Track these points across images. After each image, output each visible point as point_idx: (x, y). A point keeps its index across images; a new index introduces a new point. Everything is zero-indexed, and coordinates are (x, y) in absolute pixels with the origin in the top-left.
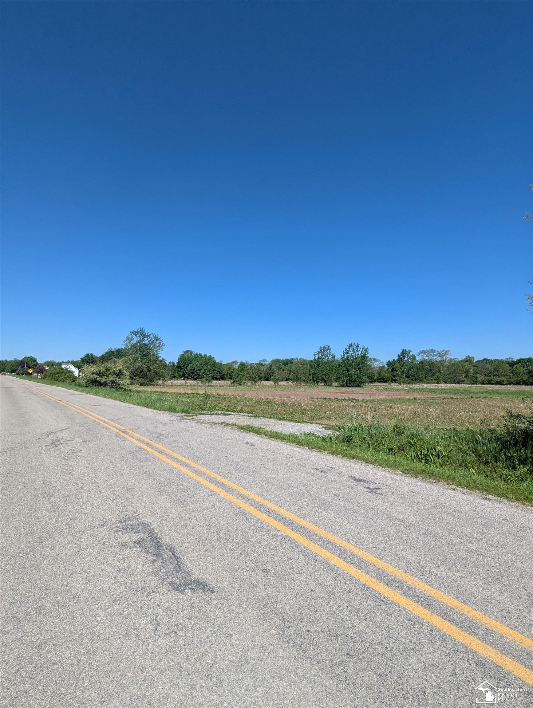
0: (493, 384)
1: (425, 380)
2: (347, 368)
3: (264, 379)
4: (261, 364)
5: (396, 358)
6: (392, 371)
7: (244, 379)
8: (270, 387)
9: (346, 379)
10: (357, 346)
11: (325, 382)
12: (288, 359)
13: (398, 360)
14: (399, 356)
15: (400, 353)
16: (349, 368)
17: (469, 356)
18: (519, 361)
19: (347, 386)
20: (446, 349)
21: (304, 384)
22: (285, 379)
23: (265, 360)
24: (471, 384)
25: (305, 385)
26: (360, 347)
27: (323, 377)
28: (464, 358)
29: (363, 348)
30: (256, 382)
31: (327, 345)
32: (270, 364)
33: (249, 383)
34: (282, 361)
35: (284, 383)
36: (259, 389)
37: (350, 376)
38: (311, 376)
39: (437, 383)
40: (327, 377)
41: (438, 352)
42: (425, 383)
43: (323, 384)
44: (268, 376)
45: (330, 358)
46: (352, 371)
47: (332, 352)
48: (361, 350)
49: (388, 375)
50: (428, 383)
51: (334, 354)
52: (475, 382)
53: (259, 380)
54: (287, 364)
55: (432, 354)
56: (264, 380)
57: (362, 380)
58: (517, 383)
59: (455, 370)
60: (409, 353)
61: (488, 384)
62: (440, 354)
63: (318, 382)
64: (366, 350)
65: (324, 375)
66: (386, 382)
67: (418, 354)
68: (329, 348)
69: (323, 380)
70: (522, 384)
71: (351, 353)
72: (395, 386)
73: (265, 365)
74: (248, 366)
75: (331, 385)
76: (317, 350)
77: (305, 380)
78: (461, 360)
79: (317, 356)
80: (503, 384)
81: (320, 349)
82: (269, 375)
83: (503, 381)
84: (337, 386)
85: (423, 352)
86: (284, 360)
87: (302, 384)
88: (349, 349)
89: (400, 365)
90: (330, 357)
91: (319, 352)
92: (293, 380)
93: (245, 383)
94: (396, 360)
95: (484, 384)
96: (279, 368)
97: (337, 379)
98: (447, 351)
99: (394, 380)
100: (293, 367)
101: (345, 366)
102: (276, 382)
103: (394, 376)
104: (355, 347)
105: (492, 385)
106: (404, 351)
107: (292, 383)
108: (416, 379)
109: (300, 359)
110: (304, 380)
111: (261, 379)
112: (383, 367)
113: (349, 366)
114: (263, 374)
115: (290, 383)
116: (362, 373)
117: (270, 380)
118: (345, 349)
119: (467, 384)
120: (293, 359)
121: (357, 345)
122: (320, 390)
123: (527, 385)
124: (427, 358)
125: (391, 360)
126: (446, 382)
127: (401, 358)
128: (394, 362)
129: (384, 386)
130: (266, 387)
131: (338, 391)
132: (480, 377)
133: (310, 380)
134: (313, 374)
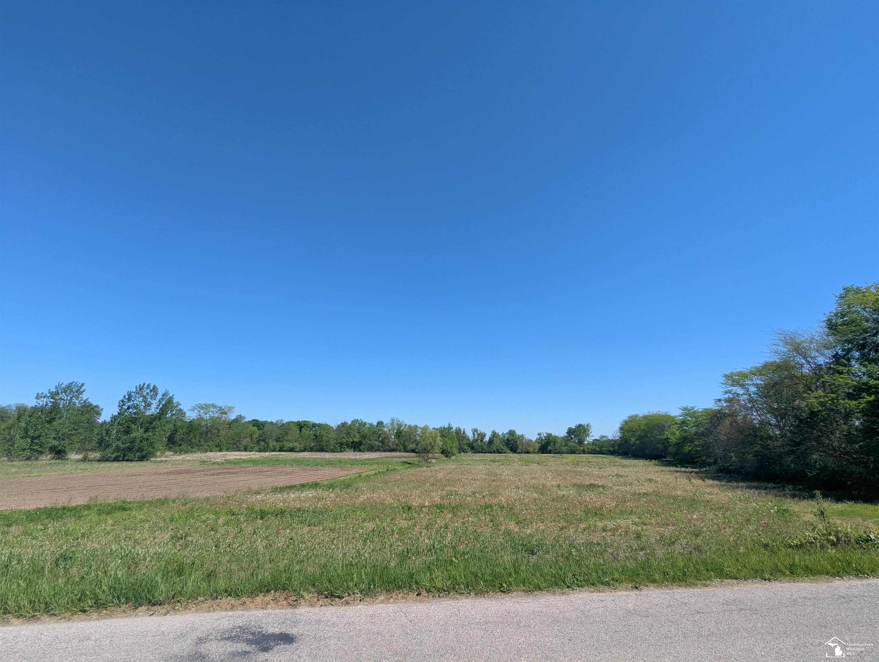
9: (123, 446)
16: (133, 426)
20: (227, 405)
27: (55, 443)
37: (133, 441)
39: (220, 451)
41: (219, 407)
42: (206, 450)
55: (212, 410)
57: (153, 448)
58: (305, 450)
59: (240, 433)
61: (280, 451)
62: (222, 411)
65: (56, 439)
68: (80, 388)
71: (139, 400)
81: (56, 387)
85: (201, 407)
91: (54, 394)
98: (231, 408)
104: (149, 390)
105: (287, 453)
116: (155, 437)
121: (154, 389)
124: (205, 416)
132: (272, 443)
133: (24, 450)
134: (33, 438)
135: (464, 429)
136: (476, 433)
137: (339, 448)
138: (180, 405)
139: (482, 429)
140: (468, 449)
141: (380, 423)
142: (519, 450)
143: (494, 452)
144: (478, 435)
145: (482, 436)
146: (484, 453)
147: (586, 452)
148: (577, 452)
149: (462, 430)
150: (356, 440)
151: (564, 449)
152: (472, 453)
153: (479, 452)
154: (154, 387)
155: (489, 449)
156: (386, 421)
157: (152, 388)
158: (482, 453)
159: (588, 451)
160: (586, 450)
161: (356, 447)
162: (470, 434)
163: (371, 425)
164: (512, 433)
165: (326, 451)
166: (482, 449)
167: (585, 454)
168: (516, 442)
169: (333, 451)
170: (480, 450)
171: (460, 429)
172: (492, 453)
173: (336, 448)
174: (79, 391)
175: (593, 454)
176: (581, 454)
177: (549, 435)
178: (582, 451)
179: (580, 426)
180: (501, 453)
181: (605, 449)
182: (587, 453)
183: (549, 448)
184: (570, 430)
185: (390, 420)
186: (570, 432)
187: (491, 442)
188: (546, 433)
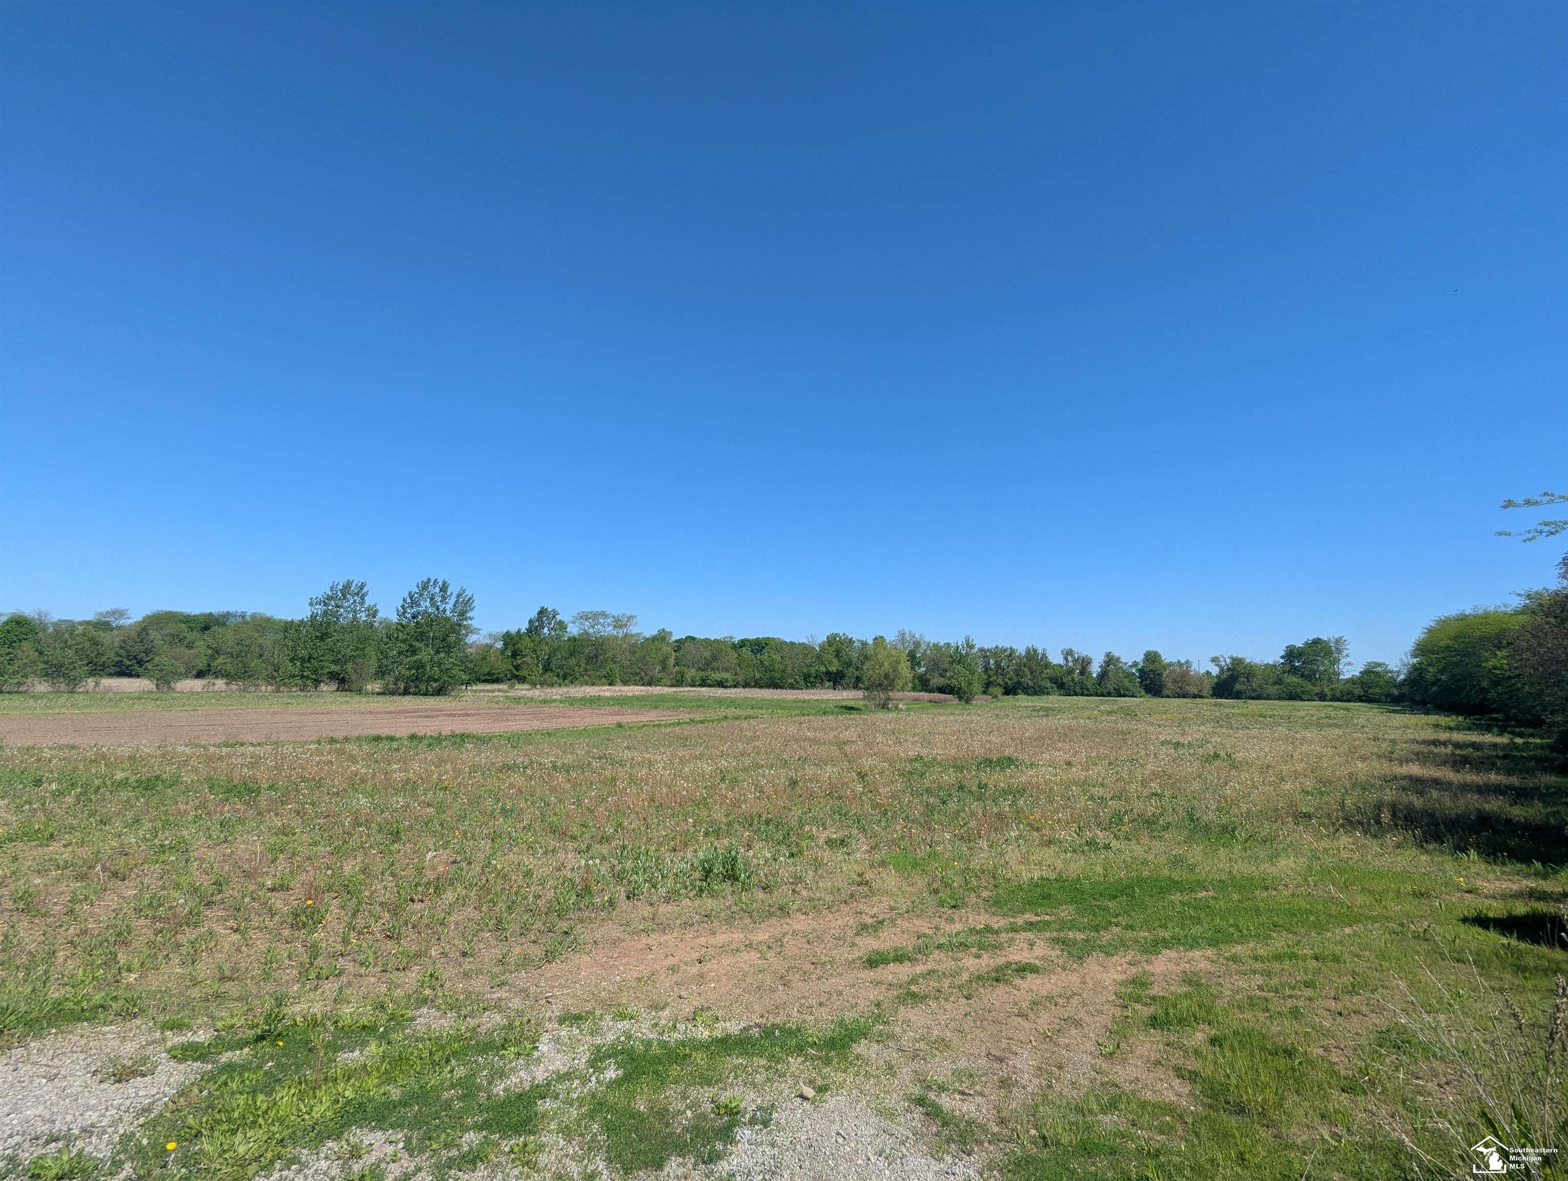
0: (710, 686)
1: (586, 678)
2: (411, 646)
3: (113, 670)
4: (102, 625)
5: (524, 627)
6: (515, 655)
7: (15, 673)
8: (140, 698)
9: (408, 673)
10: (444, 588)
11: (342, 681)
12: (211, 614)
13: (529, 631)
14: (531, 621)
15: (533, 614)
16: (417, 644)
17: (663, 630)
18: (743, 643)
19: (406, 692)
20: (628, 613)
21: (270, 688)
22: (194, 672)
23: (120, 614)
24: (673, 686)
25: (273, 691)
26: (453, 590)
27: (334, 668)
28: (656, 633)
29: (459, 596)
30: (73, 682)
31: (357, 580)
32: (143, 625)
33: (42, 687)
34: (187, 620)
35: (197, 685)
36: (86, 707)
37: (420, 666)
38: (298, 663)
39: (610, 684)
40: (349, 666)
41: (613, 617)
42: (586, 683)
43: (334, 687)
44: (129, 663)
45: (363, 617)
46: (425, 654)
47: (369, 601)
48: (454, 599)
49: (504, 666)
50: (593, 684)
51: (375, 605)
52: (679, 683)
53: (92, 674)
54: (206, 628)
55: (601, 621)
56: (111, 675)
57: (450, 677)
58: (746, 685)
59: (644, 657)
60: (554, 617)
61: (701, 686)
62: (618, 623)
63: (317, 682)
64: (468, 602)
65: (336, 662)
66: (497, 681)
67: (571, 619)
68: (362, 589)
69: (333, 676)
70: (754, 686)
71: (425, 604)
72: (522, 690)
73: (119, 628)
74: (44, 630)
75: (360, 691)
76: (321, 590)
77: (276, 678)
78: (648, 635)
79: (320, 609)
80: (725, 687)
81: (332, 589)
82: (135, 658)
83: (727, 680)
84: (378, 694)
85: (585, 617)
86: (195, 616)
87: (263, 688)
88: (421, 595)
89: (533, 641)
90: (363, 614)
91: (329, 598)
92: (229, 677)
93: (19, 684)
94: (523, 630)
95: (694, 686)
96: (176, 639)
97: (381, 673)
98: (631, 618)
99: (516, 677)
100: (227, 638)
101: (406, 640)
102: (165, 680)
103: (517, 668)
104: (437, 590)
105: (709, 689)
106: (542, 612)
107: (227, 684)
108: (567, 677)
109: (253, 616)
110: (273, 677)
111: (98, 669)
112: (490, 647)
113: (418, 640)
114: (110, 656)
115: (220, 683)
116: (451, 660)
117: (138, 676)
118: (410, 593)
119: (666, 685)
120: (227, 615)
121: (443, 586)
122: (334, 707)
123: (761, 687)
124: (591, 630)
125: (514, 630)
126: (625, 683)
127: (534, 628)
128: (520, 636)
129: (499, 691)
130: (119, 698)
131: (392, 709)
132: (691, 673)
133: (294, 676)
134: (303, 660)
135: (1044, 650)
136: (1070, 659)
137: (802, 683)
138: (558, 614)
139: (1082, 650)
140: (1052, 688)
141: (879, 640)
142: (1165, 692)
143: (1109, 694)
144: (1075, 661)
145: (1085, 663)
146: (1087, 695)
147: (1328, 698)
148: (1304, 697)
149: (1040, 651)
150: (833, 669)
151: (1273, 690)
152: (1060, 695)
153: (1076, 695)
154: (444, 583)
155: (1097, 689)
156: (890, 636)
157: (440, 584)
158: (1082, 695)
159: (1334, 695)
160: (1328, 693)
161: (836, 679)
162: (1056, 658)
163: (864, 644)
164: (1152, 657)
165: (782, 687)
166: (1082, 688)
167: (1324, 700)
168: (1160, 675)
169: (792, 687)
170: (1078, 689)
171: (1035, 651)
172: (1104, 696)
173: (798, 683)
174: (361, 592)
175: (1345, 701)
176: (1314, 700)
177: (1237, 662)
178: (1317, 694)
179: (1317, 642)
180: (1124, 696)
181: (1378, 690)
182: (1331, 700)
183: (1238, 687)
184: (1292, 651)
185: (897, 634)
186: (1291, 654)
187: (1103, 675)
188: (1232, 658)
